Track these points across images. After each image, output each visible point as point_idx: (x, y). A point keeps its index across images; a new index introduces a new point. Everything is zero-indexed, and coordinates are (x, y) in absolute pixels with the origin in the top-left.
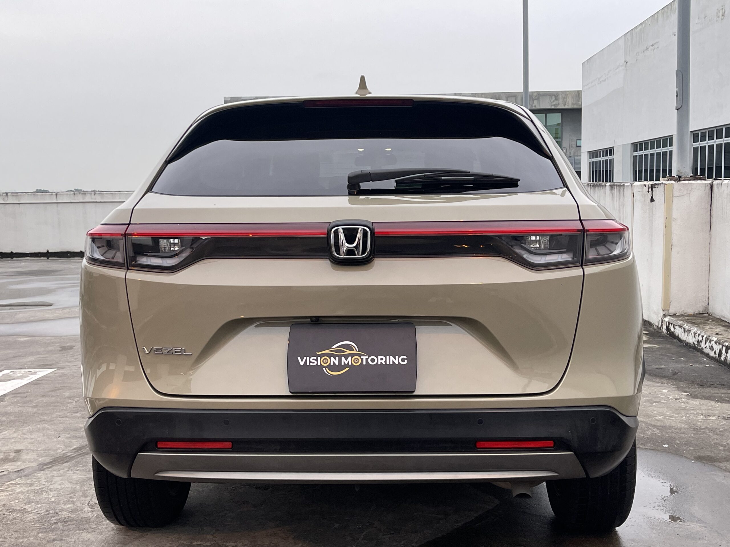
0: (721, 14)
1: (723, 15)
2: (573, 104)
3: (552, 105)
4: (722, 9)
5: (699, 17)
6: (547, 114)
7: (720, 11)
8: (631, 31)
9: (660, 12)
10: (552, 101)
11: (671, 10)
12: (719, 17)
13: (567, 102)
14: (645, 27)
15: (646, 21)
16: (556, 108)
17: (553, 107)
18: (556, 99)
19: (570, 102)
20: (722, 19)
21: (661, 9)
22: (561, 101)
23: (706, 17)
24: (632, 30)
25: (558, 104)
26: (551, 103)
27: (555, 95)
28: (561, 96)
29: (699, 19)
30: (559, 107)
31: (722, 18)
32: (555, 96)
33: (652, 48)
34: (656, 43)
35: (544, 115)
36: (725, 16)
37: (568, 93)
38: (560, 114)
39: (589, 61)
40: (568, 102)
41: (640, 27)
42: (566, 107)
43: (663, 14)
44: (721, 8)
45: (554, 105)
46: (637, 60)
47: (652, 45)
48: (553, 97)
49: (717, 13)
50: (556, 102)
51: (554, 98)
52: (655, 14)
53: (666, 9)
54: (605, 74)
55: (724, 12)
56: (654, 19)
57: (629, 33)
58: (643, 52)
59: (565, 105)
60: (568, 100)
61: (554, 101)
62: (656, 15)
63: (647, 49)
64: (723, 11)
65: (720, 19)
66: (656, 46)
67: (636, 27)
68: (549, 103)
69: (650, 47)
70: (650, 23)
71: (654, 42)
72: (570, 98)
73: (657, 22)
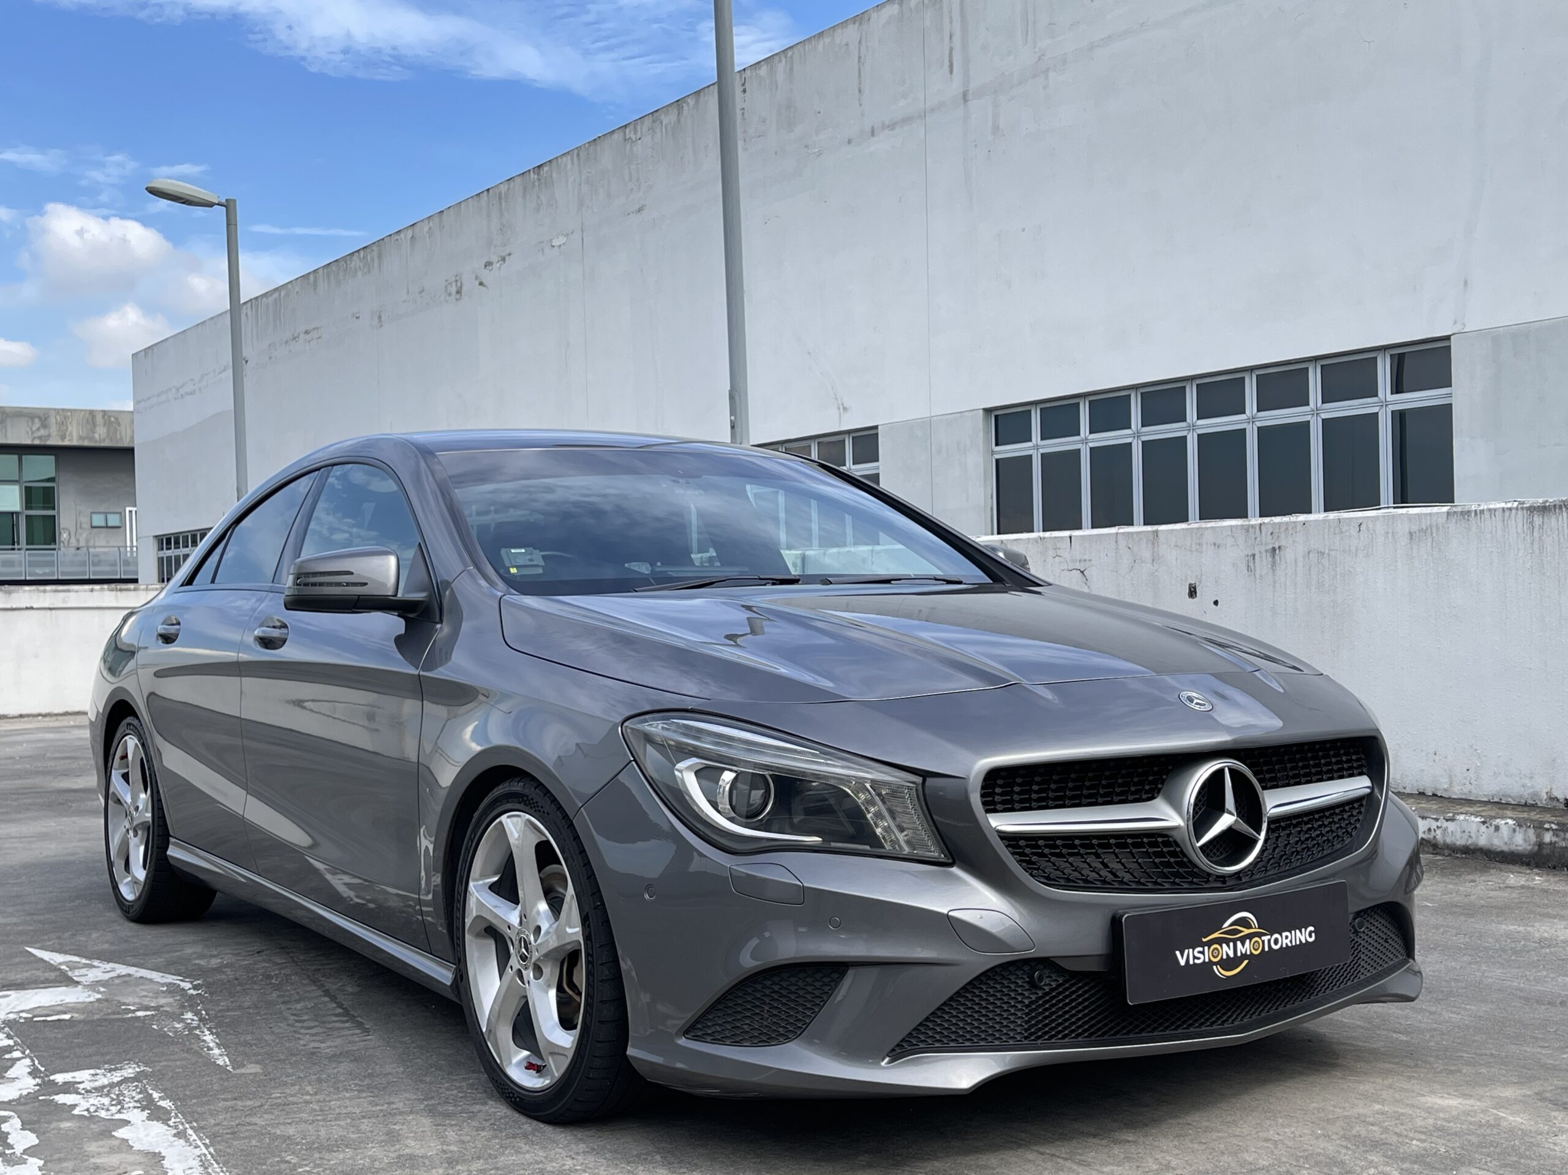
0: (453, 289)
1: (458, 292)
2: (81, 438)
3: (34, 439)
4: (456, 281)
5: (408, 290)
6: (24, 457)
7: (451, 284)
8: (254, 301)
9: (321, 271)
10: (34, 429)
11: (345, 270)
12: (450, 294)
13: (68, 433)
14: (287, 295)
15: (290, 286)
16: (43, 443)
17: (37, 442)
18: (44, 425)
19: (75, 434)
20: (457, 300)
21: (324, 267)
22: (53, 430)
23: (423, 291)
24: (256, 298)
25: (49, 436)
26: (33, 433)
27: (41, 417)
28: (52, 420)
29: (408, 293)
30: (51, 442)
31: (458, 296)
32: (39, 418)
33: (308, 337)
34: (315, 329)
35: (15, 457)
36: (463, 293)
37: (69, 414)
38: (52, 458)
39: (150, 351)
40: (71, 433)
41: (276, 295)
42: (66, 443)
43: (328, 276)
44: (454, 279)
45: (40, 438)
46: (270, 358)
47: (307, 332)
48: (37, 420)
49: (446, 287)
50: (42, 432)
51: (37, 424)
52: (309, 273)
53: (334, 268)
54: (192, 380)
55: (461, 287)
56: (308, 283)
57: (249, 305)
58: (286, 343)
59: (63, 438)
60: (70, 428)
61: (38, 429)
62: (312, 277)
63: (294, 338)
64: (459, 285)
65: (453, 297)
66: (315, 334)
67: (265, 295)
68: (27, 433)
69: (302, 335)
70: (297, 289)
71: (309, 328)
72: (75, 425)
73: (315, 289)
